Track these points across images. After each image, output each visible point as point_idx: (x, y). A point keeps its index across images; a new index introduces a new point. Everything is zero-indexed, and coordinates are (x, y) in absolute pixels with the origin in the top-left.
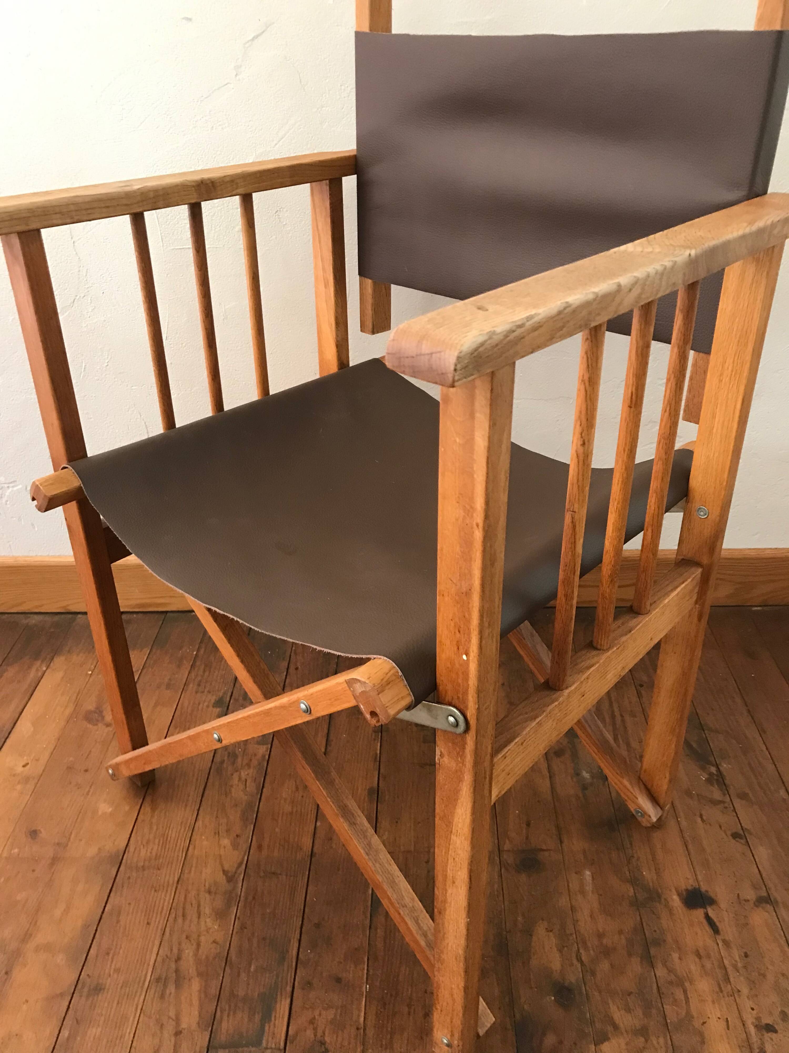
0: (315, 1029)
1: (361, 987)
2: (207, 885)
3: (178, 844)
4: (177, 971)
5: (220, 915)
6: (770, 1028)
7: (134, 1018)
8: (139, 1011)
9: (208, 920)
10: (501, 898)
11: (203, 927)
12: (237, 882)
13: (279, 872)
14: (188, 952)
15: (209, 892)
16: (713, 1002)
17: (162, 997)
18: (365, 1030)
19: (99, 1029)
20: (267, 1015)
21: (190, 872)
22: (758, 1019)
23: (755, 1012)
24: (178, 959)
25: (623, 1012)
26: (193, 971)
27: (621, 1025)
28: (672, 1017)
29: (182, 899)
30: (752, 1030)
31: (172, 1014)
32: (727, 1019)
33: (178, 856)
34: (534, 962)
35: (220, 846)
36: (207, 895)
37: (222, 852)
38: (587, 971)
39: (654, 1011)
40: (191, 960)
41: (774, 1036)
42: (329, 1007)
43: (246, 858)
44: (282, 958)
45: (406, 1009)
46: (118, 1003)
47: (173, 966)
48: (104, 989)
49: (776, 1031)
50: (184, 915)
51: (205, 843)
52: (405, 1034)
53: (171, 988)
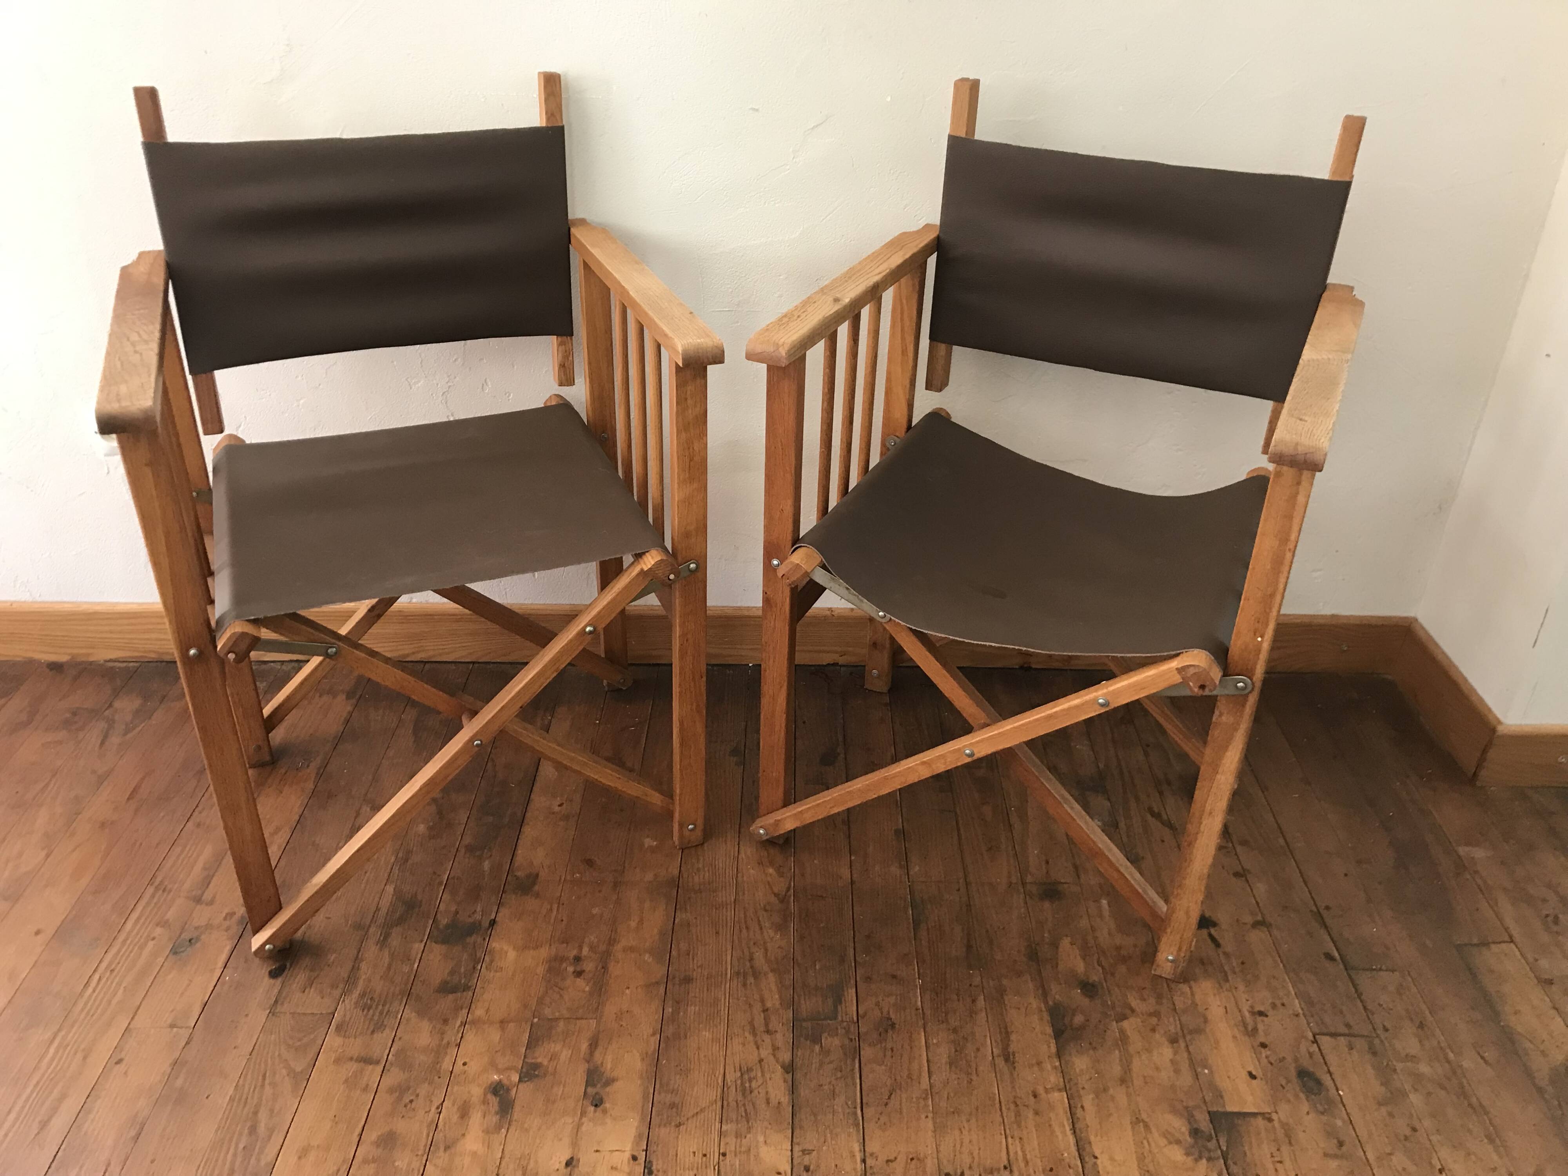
0: (881, 1009)
1: (914, 982)
2: (762, 905)
3: (727, 874)
4: (752, 967)
5: (781, 928)
6: (1261, 1014)
7: (725, 999)
8: (727, 995)
9: (770, 931)
10: (1028, 919)
11: (766, 937)
12: (788, 902)
13: (824, 895)
14: (759, 955)
15: (766, 910)
16: (1215, 995)
17: (745, 985)
18: (923, 1010)
19: (697, 1008)
20: (839, 1000)
21: (744, 894)
22: (1252, 1007)
23: (1249, 1002)
24: (751, 959)
25: (1138, 1001)
26: (766, 968)
27: (1138, 1010)
28: (1179, 1005)
29: (742, 916)
30: (1247, 1014)
31: (757, 997)
32: (1226, 1008)
33: (729, 881)
34: (1061, 967)
35: (766, 875)
36: (764, 913)
37: (769, 879)
38: (1107, 973)
39: (1165, 1001)
40: (763, 961)
41: (1265, 1019)
42: (890, 995)
43: (792, 884)
44: (842, 960)
45: (955, 997)
46: (708, 990)
47: (748, 964)
48: (692, 979)
49: (1267, 1016)
50: (747, 928)
51: (752, 871)
52: (958, 1014)
53: (751, 980)
